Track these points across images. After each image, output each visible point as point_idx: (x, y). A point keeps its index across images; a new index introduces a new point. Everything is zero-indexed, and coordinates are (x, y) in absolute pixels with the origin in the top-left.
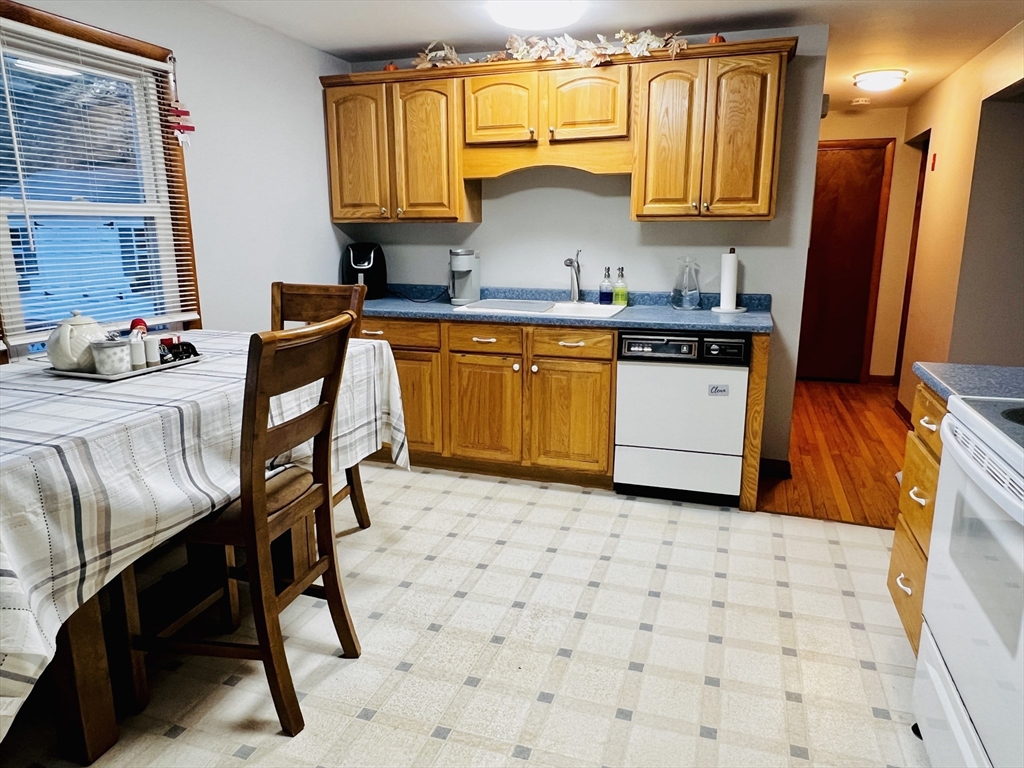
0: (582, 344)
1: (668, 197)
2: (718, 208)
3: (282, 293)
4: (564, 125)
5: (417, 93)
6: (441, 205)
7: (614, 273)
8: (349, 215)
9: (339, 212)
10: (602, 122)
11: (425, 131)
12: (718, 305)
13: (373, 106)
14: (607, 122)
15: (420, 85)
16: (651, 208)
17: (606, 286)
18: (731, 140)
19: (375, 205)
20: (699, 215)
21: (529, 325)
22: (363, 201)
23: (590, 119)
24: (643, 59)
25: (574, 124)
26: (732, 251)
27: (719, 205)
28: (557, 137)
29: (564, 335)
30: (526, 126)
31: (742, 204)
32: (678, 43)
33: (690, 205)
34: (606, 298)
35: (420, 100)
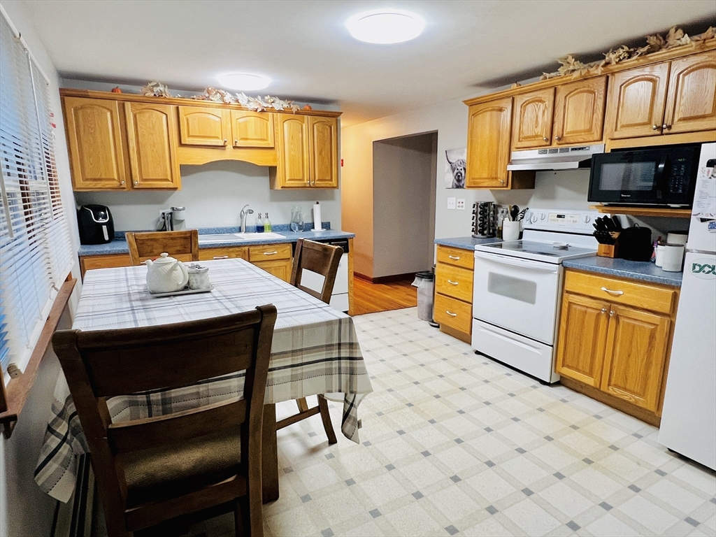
0: (276, 252)
1: (296, 178)
2: (319, 183)
3: (136, 239)
4: (242, 139)
5: (144, 110)
6: (167, 180)
7: (263, 216)
8: (91, 186)
9: (81, 183)
10: (261, 140)
11: (152, 134)
12: (314, 228)
13: (109, 114)
14: (264, 140)
15: (147, 105)
16: (289, 183)
17: (260, 223)
18: (320, 153)
19: (114, 179)
20: (310, 187)
21: (245, 246)
22: (103, 177)
23: (256, 137)
24: (280, 111)
25: (247, 139)
26: (318, 203)
27: (318, 182)
28: (238, 145)
29: (265, 249)
30: (220, 137)
31: (326, 182)
32: (295, 107)
33: (306, 182)
34: (260, 229)
35: (147, 115)
